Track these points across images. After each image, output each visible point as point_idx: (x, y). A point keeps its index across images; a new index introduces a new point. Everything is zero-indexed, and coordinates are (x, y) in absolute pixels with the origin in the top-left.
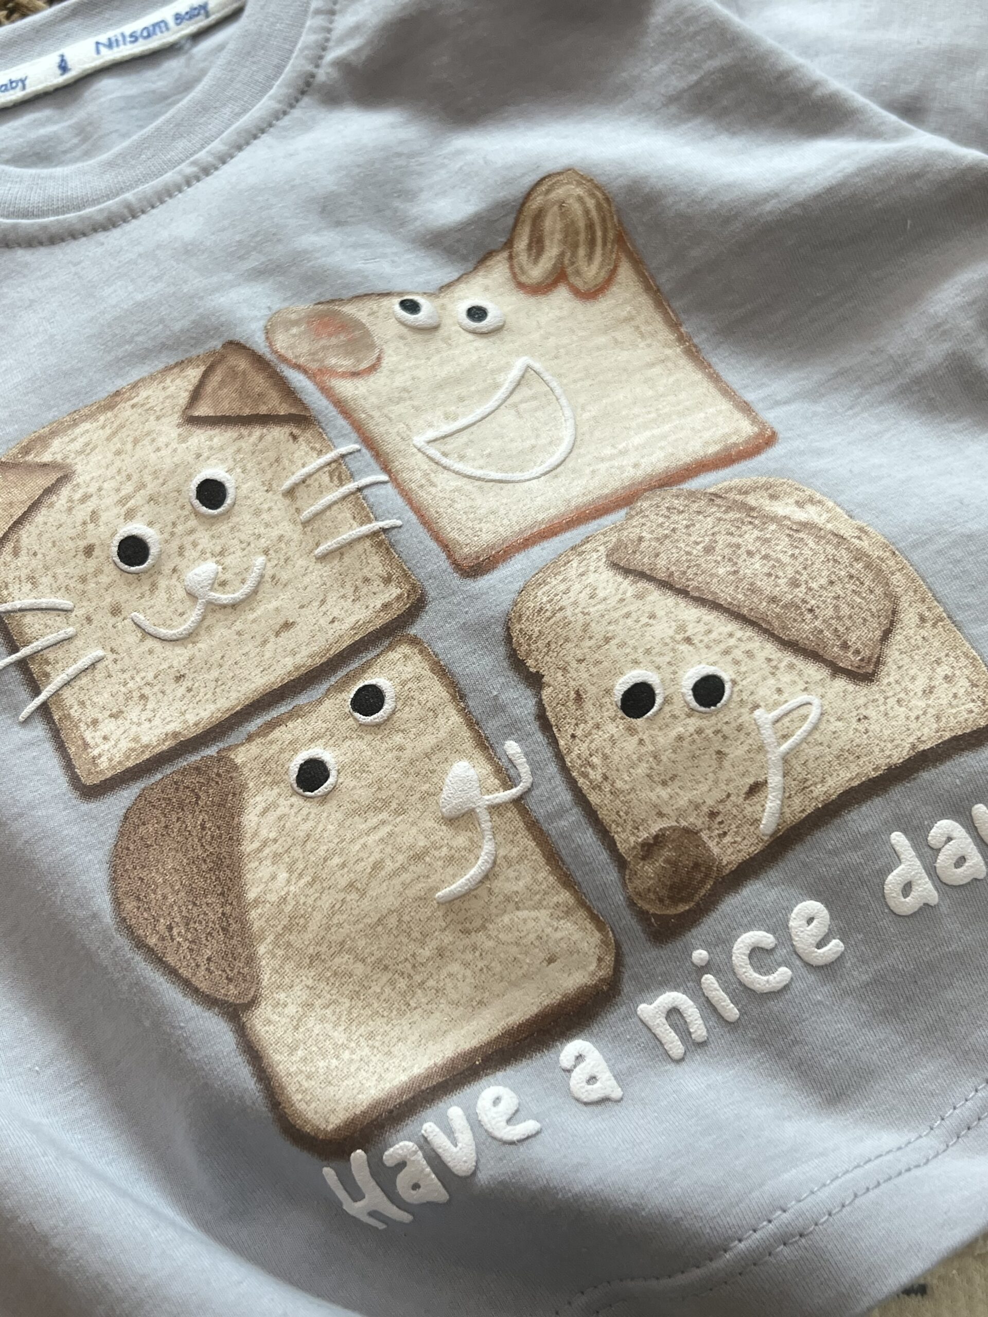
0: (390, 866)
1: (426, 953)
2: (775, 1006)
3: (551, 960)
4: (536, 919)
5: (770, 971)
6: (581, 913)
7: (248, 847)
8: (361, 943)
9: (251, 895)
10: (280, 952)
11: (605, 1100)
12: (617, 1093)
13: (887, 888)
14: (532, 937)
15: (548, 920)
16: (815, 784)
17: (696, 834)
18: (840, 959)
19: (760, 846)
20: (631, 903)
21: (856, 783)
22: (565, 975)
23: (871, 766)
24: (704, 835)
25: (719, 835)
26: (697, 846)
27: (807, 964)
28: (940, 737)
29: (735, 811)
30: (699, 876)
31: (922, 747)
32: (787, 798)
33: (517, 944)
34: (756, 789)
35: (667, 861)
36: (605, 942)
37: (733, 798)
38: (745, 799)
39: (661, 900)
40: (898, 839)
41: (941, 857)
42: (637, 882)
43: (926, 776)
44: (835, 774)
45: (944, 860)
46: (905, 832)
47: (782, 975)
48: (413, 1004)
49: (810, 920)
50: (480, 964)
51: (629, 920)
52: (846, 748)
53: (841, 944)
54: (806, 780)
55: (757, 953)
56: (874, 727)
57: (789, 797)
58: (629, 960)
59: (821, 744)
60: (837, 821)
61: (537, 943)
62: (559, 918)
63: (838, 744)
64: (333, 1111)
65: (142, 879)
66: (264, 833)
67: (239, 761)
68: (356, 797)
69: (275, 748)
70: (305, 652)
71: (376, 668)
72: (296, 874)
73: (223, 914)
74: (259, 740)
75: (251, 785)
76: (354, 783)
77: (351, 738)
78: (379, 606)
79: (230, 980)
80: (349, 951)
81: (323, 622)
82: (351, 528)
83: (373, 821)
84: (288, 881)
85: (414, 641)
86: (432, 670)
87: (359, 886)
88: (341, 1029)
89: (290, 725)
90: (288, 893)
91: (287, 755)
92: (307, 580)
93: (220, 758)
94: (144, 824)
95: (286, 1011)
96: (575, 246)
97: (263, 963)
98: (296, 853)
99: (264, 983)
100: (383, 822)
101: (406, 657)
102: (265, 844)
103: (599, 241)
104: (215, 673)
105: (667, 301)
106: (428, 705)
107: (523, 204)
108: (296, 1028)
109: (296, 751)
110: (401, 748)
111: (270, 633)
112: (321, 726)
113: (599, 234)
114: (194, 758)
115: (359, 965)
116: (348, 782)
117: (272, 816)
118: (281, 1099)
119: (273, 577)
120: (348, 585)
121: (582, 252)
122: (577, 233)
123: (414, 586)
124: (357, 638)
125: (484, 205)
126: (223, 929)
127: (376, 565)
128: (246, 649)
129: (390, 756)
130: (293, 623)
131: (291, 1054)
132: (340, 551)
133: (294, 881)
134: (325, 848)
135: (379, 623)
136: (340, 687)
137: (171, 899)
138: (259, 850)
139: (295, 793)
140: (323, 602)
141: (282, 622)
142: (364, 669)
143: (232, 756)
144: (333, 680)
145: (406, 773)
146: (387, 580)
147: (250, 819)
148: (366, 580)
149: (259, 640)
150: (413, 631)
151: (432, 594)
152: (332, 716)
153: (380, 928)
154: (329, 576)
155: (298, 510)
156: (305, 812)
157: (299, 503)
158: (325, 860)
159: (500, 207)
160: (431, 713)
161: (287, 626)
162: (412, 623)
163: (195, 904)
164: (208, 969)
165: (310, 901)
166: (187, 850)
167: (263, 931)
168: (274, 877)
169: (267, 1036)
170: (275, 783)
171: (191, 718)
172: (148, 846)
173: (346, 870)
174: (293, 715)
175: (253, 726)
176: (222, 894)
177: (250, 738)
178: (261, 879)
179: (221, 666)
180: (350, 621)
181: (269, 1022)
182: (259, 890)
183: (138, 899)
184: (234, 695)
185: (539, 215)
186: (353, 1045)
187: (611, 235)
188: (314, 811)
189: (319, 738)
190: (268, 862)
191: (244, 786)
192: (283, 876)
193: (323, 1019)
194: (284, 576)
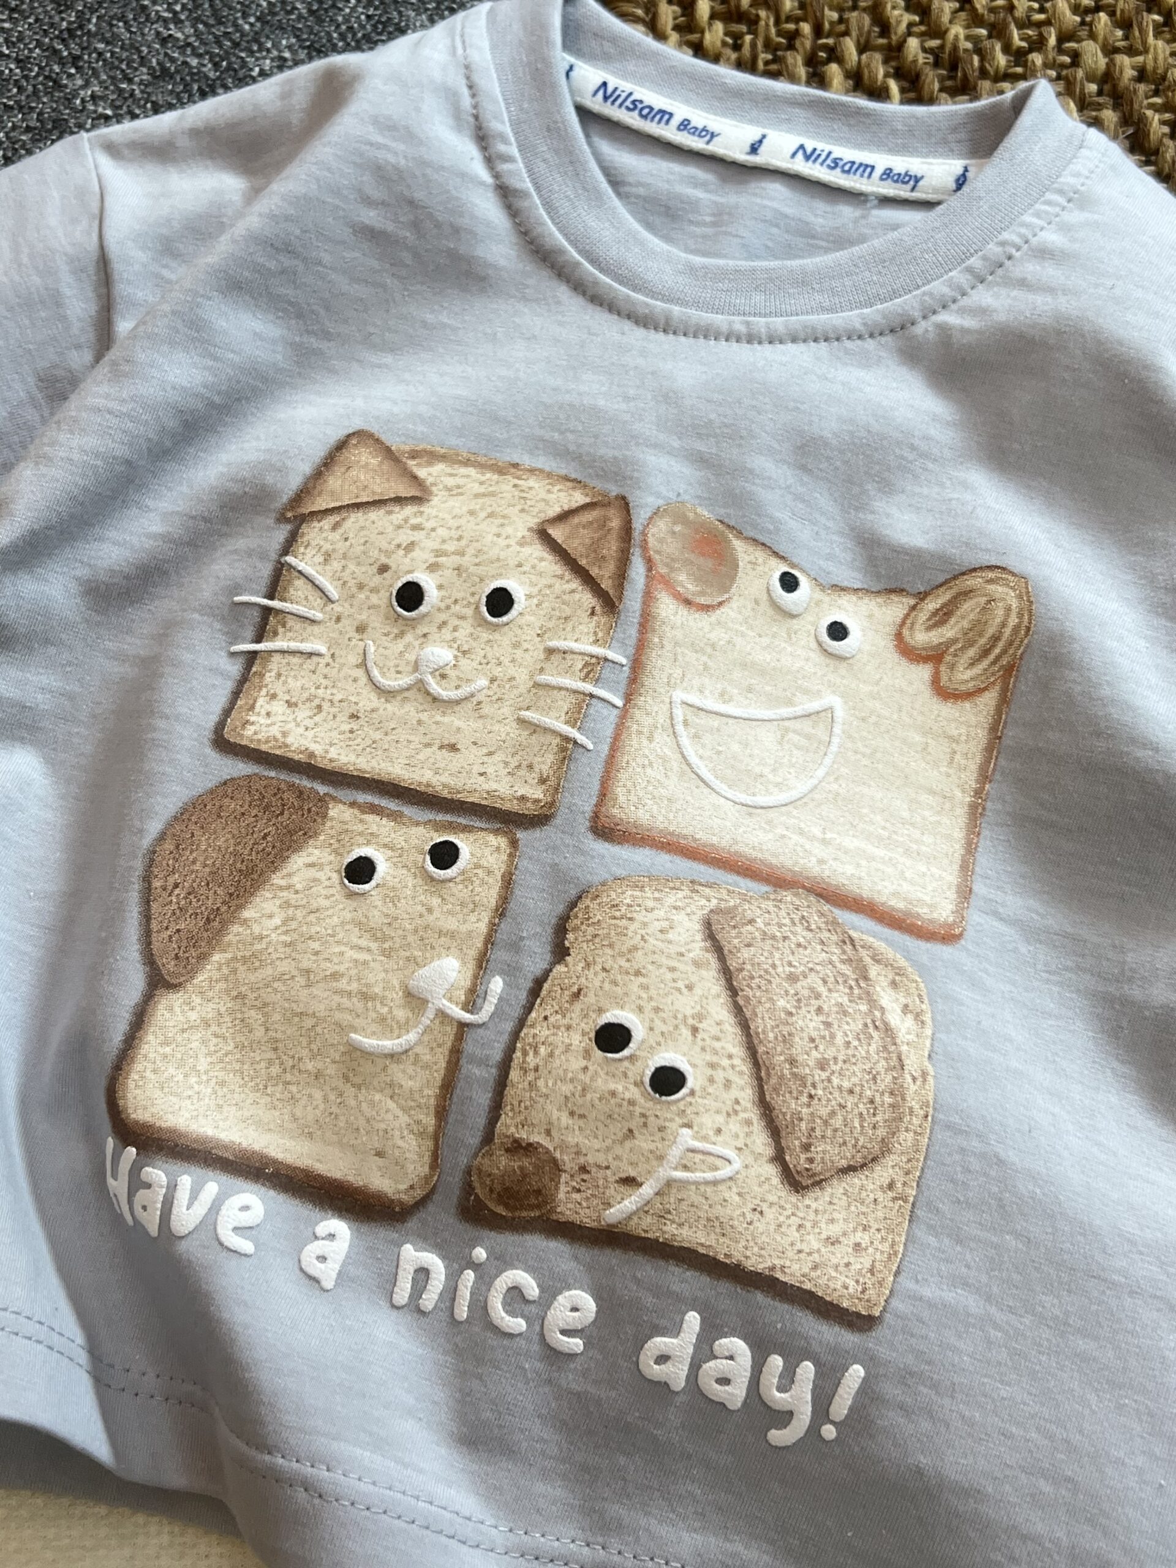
0: (343, 984)
1: (310, 1066)
2: (493, 1341)
3: (380, 1154)
4: (396, 1117)
5: (512, 1313)
6: (430, 1144)
7: (277, 879)
8: (276, 1017)
9: (246, 914)
10: (225, 970)
11: (315, 1280)
12: (328, 1284)
13: (649, 1344)
14: (383, 1126)
15: (403, 1125)
16: (673, 1222)
17: (560, 1171)
18: (572, 1356)
19: (594, 1225)
20: (468, 1172)
21: (702, 1250)
22: (379, 1173)
23: (726, 1250)
24: (564, 1177)
25: (574, 1188)
26: (552, 1180)
27: (542, 1336)
28: (801, 1282)
29: (601, 1182)
30: (533, 1201)
31: (778, 1275)
32: (644, 1209)
33: (368, 1121)
34: (630, 1182)
35: (521, 1168)
36: (427, 1179)
37: (608, 1172)
38: (617, 1182)
39: (491, 1191)
40: (693, 1320)
41: (712, 1364)
42: (486, 1161)
43: (759, 1297)
44: (694, 1229)
45: (712, 1368)
46: (703, 1321)
47: (518, 1324)
48: (269, 1091)
49: (575, 1309)
50: (334, 1109)
51: (454, 1181)
52: (722, 1220)
53: (582, 1348)
54: (669, 1212)
55: (515, 1293)
56: (760, 1226)
57: (647, 1212)
58: (431, 1208)
59: (707, 1198)
60: (662, 1263)
61: (381, 1133)
62: (412, 1132)
63: (718, 1210)
64: (145, 1108)
65: (193, 835)
66: (295, 880)
67: (331, 813)
68: (370, 915)
69: (360, 827)
70: (445, 778)
71: (472, 837)
72: (284, 928)
73: (218, 909)
74: (356, 811)
75: (322, 838)
76: (379, 903)
77: (409, 870)
78: (519, 794)
79: (177, 957)
80: (265, 1015)
81: (477, 769)
82: (557, 718)
83: (363, 943)
84: (276, 928)
85: (514, 843)
86: (503, 876)
87: (312, 977)
88: (209, 1059)
89: (384, 821)
90: (267, 936)
91: (361, 840)
92: (496, 727)
93: (323, 800)
94: (232, 798)
95: (190, 1013)
96: (971, 643)
97: (208, 967)
98: (299, 914)
99: (195, 981)
100: (369, 950)
101: (498, 849)
102: (288, 887)
103: (992, 657)
104: (377, 736)
105: (999, 753)
106: (477, 898)
107: (963, 574)
108: (183, 1031)
109: (368, 843)
110: (430, 910)
111: (438, 741)
112: (400, 841)
113: (997, 651)
114: (306, 783)
115: (262, 1029)
116: (376, 898)
117: (312, 873)
118: (125, 1067)
119: (479, 703)
120: (518, 757)
121: (972, 652)
122: (981, 635)
123: (552, 804)
124: (484, 802)
125: (932, 547)
126: (208, 919)
127: (546, 763)
128: (412, 738)
129: (419, 908)
130: (457, 750)
131: (161, 1044)
132: (535, 728)
133: (279, 931)
134: (319, 929)
135: (507, 806)
136: (439, 827)
137: (198, 866)
138: (281, 888)
139: (339, 872)
140: (490, 754)
141: (453, 741)
142: (466, 829)
143: (330, 806)
144: (440, 817)
145: (416, 931)
146: (543, 781)
147: (298, 861)
148: (530, 767)
149: (426, 740)
150: (520, 835)
151: (558, 821)
152: (414, 842)
153: (296, 1019)
154: (513, 739)
155: (542, 670)
156: (332, 891)
157: (547, 666)
158: (310, 938)
159: (943, 559)
160: (471, 906)
161: (453, 748)
162: (526, 829)
163: (208, 884)
164: (170, 937)
165: (274, 956)
166: (239, 843)
167: (229, 944)
168: (271, 916)
169: (160, 1018)
170: (336, 852)
171: (333, 753)
172: (219, 816)
173: (314, 958)
174: (394, 816)
175: (363, 798)
176: (231, 895)
177: (353, 804)
178: (263, 909)
179: (386, 734)
180: (494, 786)
181: (171, 1009)
182: (255, 915)
183: (177, 847)
184: (374, 763)
185: (967, 594)
186: (204, 1078)
187: (1004, 661)
188: (338, 897)
189: (392, 849)
190: (278, 903)
191: (316, 834)
192: (277, 921)
193: (204, 1042)
194: (486, 709)
